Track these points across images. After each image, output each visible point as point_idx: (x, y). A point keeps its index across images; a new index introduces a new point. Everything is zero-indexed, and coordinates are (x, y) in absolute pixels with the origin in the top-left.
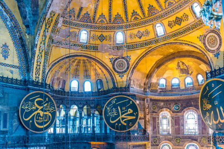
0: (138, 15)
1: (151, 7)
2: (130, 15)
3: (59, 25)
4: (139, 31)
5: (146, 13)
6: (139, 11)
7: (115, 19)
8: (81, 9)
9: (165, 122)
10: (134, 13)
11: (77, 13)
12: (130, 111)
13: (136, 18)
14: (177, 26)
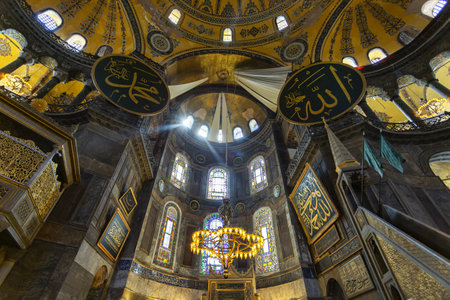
0: (211, 7)
1: (229, 7)
4: (202, 26)
5: (221, 10)
6: (214, 4)
12: (155, 91)
13: (206, 9)
14: (251, 37)
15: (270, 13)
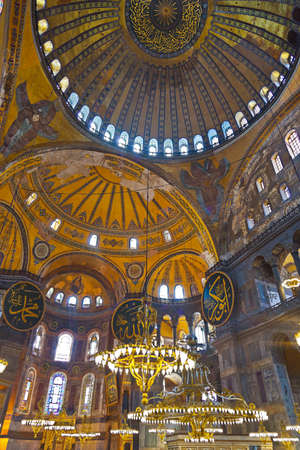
0: (86, 218)
1: (99, 219)
2: (80, 212)
3: (29, 172)
5: (92, 221)
6: (88, 216)
7: (66, 206)
8: (54, 176)
9: (38, 338)
10: (84, 214)
11: (49, 175)
12: (36, 307)
13: (81, 219)
14: (110, 246)
15: (127, 234)
